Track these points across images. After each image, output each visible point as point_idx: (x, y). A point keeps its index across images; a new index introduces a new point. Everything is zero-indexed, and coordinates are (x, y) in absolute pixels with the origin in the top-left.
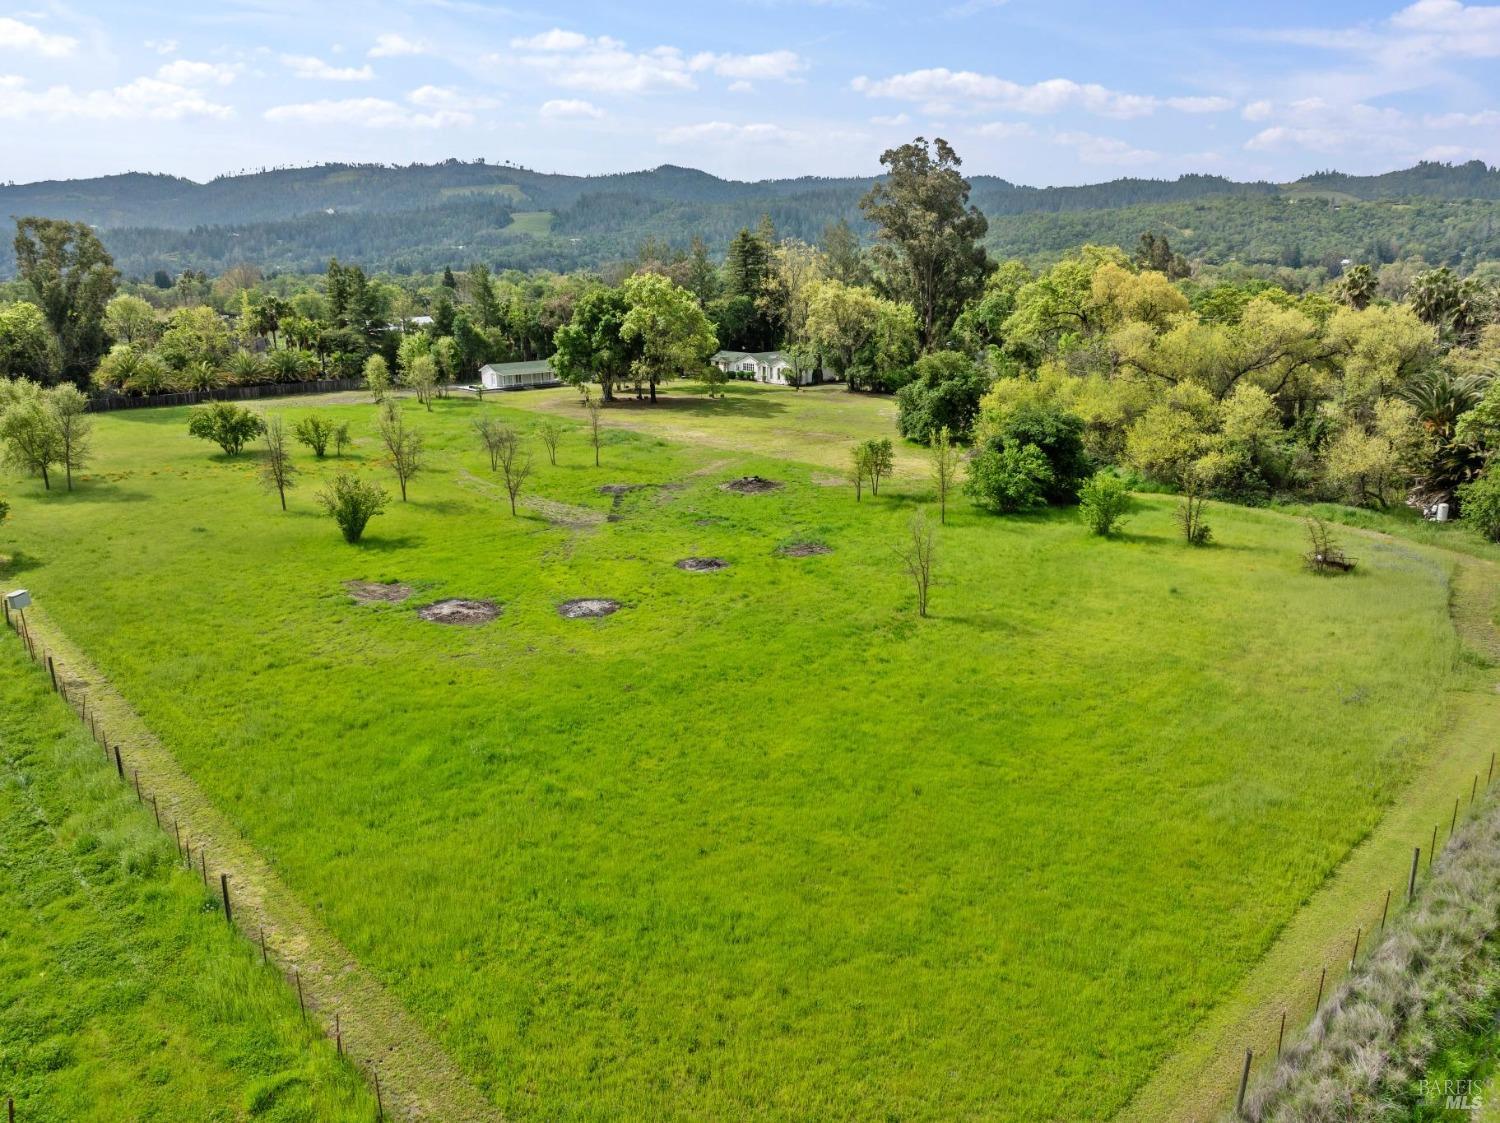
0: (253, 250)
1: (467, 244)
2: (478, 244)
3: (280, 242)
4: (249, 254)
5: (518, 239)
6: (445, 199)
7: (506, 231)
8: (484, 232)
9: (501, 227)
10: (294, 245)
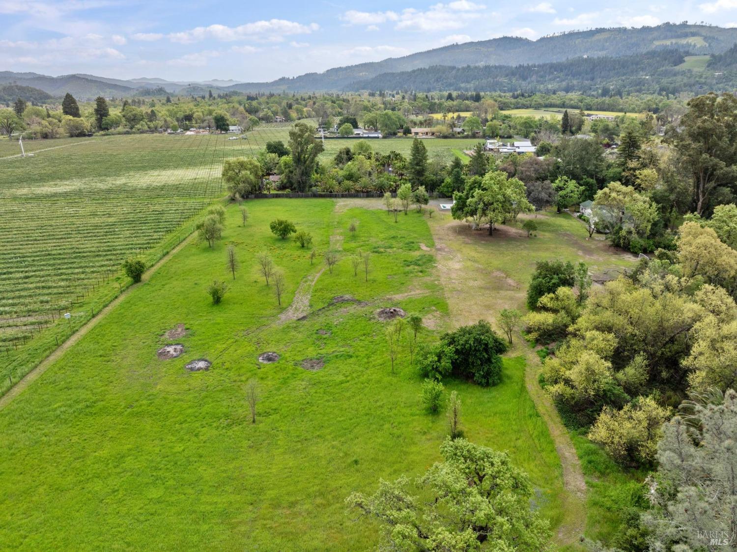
0: (542, 77)
1: (651, 75)
2: (659, 75)
3: (555, 73)
4: (539, 79)
5: (683, 73)
6: (654, 47)
7: (677, 68)
8: (664, 68)
9: (675, 65)
10: (561, 75)
